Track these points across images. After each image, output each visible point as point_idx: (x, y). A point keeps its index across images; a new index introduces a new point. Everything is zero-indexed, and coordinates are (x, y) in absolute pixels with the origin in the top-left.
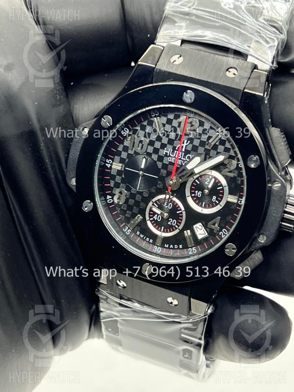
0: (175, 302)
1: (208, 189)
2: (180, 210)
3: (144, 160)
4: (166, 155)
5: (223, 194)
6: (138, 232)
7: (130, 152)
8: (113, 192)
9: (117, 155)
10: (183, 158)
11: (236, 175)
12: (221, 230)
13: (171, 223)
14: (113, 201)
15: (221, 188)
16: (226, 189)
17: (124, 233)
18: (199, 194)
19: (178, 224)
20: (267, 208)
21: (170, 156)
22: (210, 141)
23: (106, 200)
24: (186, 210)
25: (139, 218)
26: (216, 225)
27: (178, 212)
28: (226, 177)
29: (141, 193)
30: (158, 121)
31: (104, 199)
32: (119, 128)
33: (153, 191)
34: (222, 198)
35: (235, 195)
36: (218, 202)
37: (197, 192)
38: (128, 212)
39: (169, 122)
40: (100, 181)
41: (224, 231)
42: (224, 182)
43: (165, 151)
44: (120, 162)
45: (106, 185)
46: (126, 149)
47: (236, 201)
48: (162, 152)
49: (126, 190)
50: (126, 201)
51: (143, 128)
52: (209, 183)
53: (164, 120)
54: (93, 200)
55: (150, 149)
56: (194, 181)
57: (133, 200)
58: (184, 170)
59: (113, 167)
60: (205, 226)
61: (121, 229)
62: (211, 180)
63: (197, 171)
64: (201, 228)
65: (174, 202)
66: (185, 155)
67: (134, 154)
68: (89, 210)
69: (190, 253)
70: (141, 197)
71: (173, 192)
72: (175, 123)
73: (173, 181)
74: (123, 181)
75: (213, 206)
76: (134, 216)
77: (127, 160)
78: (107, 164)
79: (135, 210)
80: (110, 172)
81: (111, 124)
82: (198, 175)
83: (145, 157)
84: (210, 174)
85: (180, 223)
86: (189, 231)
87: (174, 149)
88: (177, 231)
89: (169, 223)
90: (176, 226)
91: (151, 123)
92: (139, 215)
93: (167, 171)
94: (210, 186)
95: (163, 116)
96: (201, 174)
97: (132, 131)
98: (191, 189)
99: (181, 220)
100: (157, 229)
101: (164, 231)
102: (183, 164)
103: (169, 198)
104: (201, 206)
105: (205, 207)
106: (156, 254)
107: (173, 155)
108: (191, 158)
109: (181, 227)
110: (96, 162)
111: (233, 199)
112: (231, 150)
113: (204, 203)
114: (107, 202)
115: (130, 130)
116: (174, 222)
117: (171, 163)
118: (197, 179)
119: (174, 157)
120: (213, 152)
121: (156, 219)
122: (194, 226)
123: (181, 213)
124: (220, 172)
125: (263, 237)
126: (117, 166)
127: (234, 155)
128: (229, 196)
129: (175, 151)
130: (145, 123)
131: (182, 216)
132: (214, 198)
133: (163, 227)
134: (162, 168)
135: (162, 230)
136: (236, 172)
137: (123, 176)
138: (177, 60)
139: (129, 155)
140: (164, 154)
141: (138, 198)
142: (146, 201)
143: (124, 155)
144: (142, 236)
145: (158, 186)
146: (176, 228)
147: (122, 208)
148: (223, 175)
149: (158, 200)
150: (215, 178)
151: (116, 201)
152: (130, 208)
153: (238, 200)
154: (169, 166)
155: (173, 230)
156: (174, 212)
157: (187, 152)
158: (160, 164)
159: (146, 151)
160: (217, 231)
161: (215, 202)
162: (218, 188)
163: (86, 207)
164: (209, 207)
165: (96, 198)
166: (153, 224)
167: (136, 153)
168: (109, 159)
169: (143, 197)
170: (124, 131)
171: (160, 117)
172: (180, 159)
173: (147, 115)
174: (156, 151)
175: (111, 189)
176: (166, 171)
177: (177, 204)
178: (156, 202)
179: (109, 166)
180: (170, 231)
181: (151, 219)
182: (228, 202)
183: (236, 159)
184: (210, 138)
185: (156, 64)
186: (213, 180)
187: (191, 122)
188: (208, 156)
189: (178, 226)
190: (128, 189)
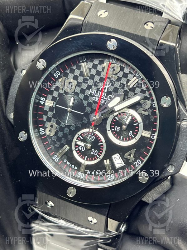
0: (95, 221)
1: (125, 124)
2: (102, 142)
3: (72, 99)
4: (91, 95)
5: (138, 129)
6: (65, 160)
7: (61, 91)
8: (46, 125)
9: (50, 94)
10: (105, 98)
11: (150, 114)
12: (135, 160)
13: (94, 153)
14: (45, 133)
15: (137, 124)
16: (141, 125)
17: (53, 160)
18: (118, 129)
19: (99, 153)
20: (176, 142)
21: (94, 96)
22: (129, 84)
23: (39, 132)
24: (106, 142)
25: (67, 148)
26: (132, 156)
27: (99, 144)
28: (141, 115)
29: (68, 127)
30: (85, 66)
31: (37, 131)
32: (52, 71)
33: (79, 125)
34: (137, 133)
35: (149, 131)
36: (133, 136)
37: (116, 127)
38: (57, 143)
39: (95, 66)
40: (35, 115)
41: (138, 161)
42: (139, 119)
43: (90, 92)
44: (52, 100)
45: (39, 119)
46: (57, 89)
47: (149, 136)
48: (88, 92)
49: (56, 124)
50: (56, 134)
51: (72, 71)
52: (127, 119)
53: (90, 65)
54: (28, 131)
55: (78, 90)
56: (114, 118)
57: (62, 133)
58: (106, 108)
59: (46, 104)
60: (122, 157)
61: (51, 157)
62: (128, 117)
63: (116, 109)
64: (118, 158)
65: (97, 135)
66: (107, 95)
67: (64, 93)
68: (24, 140)
69: (109, 179)
70: (68, 130)
71: (96, 127)
72: (99, 68)
73: (95, 117)
74: (54, 116)
75: (129, 140)
76: (62, 146)
77: (58, 99)
78: (41, 102)
79: (63, 141)
80: (43, 108)
81: (45, 67)
82: (117, 113)
83: (73, 96)
84: (127, 112)
85: (101, 153)
86: (108, 160)
87: (98, 89)
88: (98, 160)
89: (92, 153)
90: (98, 156)
91: (79, 67)
92: (66, 146)
93: (92, 109)
94: (127, 122)
95: (89, 61)
96: (121, 112)
97: (63, 74)
98: (111, 125)
99: (102, 151)
100: (82, 158)
101: (87, 160)
102: (105, 103)
103: (92, 132)
104: (119, 139)
105: (123, 140)
106: (80, 179)
107: (97, 95)
108: (112, 98)
109: (101, 157)
110: (31, 99)
111: (147, 134)
112: (147, 91)
113: (122, 136)
114: (40, 134)
115: (61, 73)
116: (96, 152)
117: (95, 102)
118: (117, 116)
119: (98, 97)
120: (130, 93)
121: (80, 149)
122: (113, 156)
123: (102, 145)
124: (136, 111)
125: (172, 168)
126: (49, 103)
127: (149, 96)
128: (144, 131)
129: (99, 92)
130: (74, 68)
131: (103, 148)
132: (131, 132)
133: (86, 157)
134: (88, 106)
135: (85, 159)
136: (150, 111)
137: (54, 112)
138: (103, 14)
139: (60, 95)
140: (90, 94)
141: (66, 131)
142: (73, 133)
143: (56, 94)
144: (68, 163)
145: (84, 121)
146: (97, 158)
147: (53, 139)
148: (139, 114)
149: (83, 133)
150: (132, 115)
151: (47, 133)
152: (59, 139)
153: (151, 135)
154: (93, 104)
155: (95, 159)
156: (96, 144)
157: (109, 93)
158: (85, 103)
159: (74, 91)
160: (133, 161)
161: (131, 137)
162: (134, 125)
163: (22, 137)
164: (126, 140)
165: (30, 130)
166: (78, 153)
167: (66, 93)
168: (42, 97)
169: (70, 130)
170: (56, 74)
171: (87, 62)
172: (103, 99)
173: (75, 61)
174: (83, 91)
175: (44, 123)
176: (90, 109)
177: (99, 137)
178: (81, 135)
179: (42, 103)
180: (92, 160)
181: (77, 149)
182: (142, 137)
183: (150, 100)
184: (128, 81)
185: (85, 17)
186: (130, 117)
187: (113, 67)
188: (126, 97)
189: (100, 156)
190: (58, 123)
